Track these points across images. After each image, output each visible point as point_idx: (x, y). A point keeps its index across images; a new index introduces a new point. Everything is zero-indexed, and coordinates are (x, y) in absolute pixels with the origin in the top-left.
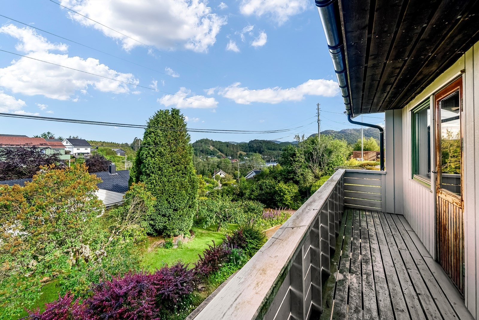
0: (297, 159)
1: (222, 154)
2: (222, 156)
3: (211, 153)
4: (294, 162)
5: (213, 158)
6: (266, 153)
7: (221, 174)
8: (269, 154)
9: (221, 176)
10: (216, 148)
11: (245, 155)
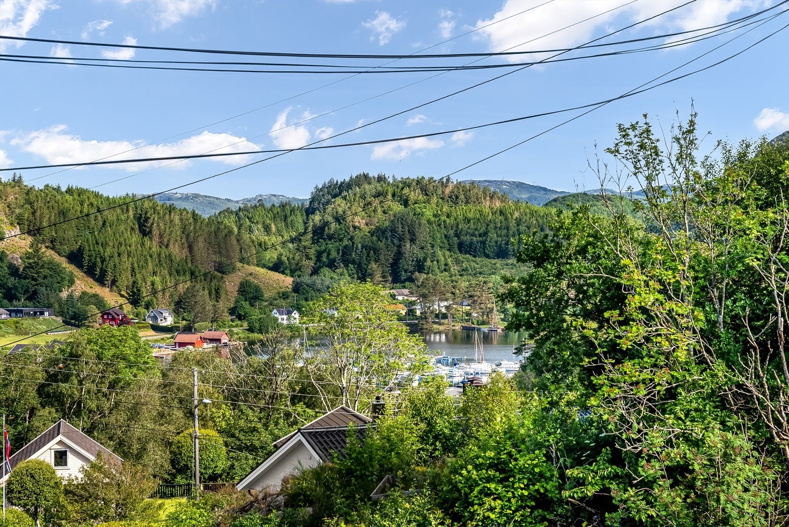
0: (637, 331)
1: (97, 289)
2: (99, 302)
3: (12, 281)
4: (608, 362)
5: (27, 322)
6: (442, 278)
7: (61, 458)
8: (464, 284)
9: (61, 473)
10: (53, 244)
11: (284, 296)
